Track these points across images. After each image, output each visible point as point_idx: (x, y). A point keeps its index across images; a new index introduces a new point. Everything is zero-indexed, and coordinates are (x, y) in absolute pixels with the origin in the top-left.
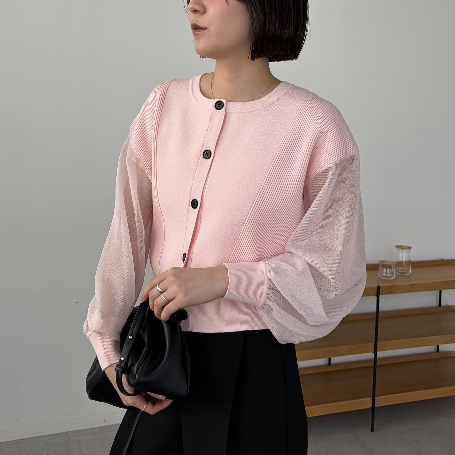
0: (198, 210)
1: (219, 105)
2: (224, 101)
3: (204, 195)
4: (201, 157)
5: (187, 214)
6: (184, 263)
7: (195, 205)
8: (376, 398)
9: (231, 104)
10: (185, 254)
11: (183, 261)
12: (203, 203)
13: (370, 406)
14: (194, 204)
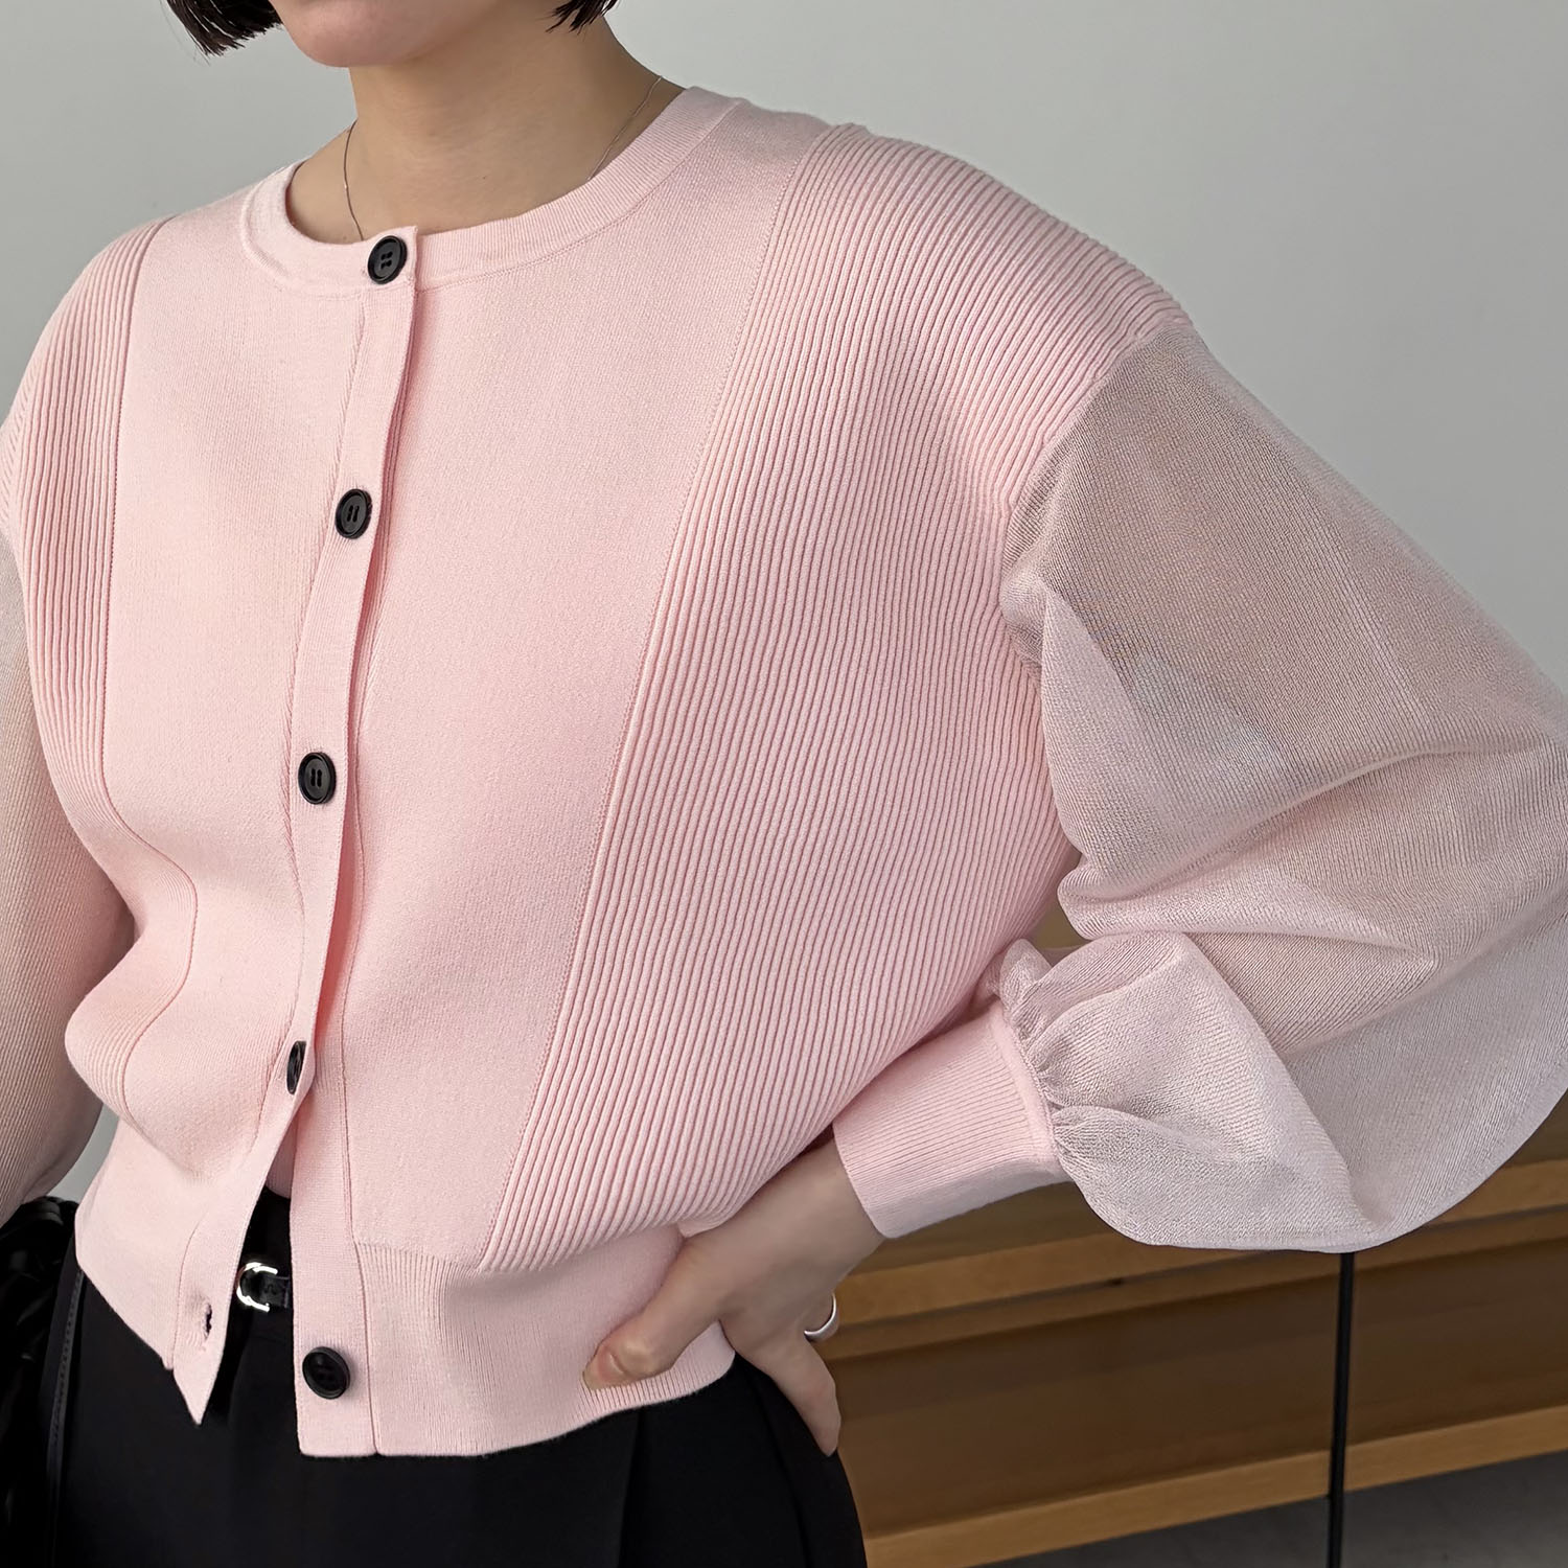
0: (342, 808)
1: (386, 261)
2: (407, 235)
3: (365, 727)
4: (329, 536)
5: (284, 842)
6: (294, 1097)
7: (320, 784)
8: (1350, 1450)
9: (439, 244)
10: (297, 1051)
11: (292, 1085)
12: (361, 768)
13: (1319, 1487)
14: (316, 778)
